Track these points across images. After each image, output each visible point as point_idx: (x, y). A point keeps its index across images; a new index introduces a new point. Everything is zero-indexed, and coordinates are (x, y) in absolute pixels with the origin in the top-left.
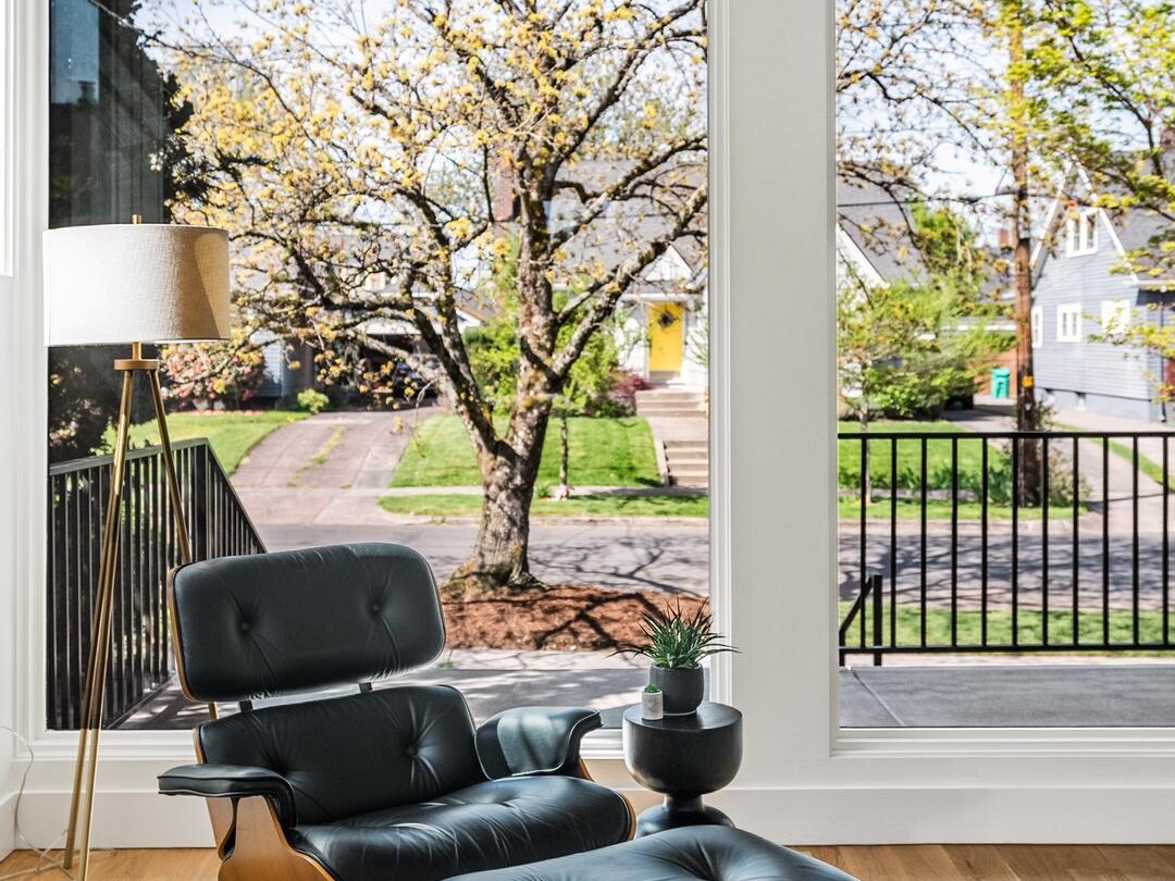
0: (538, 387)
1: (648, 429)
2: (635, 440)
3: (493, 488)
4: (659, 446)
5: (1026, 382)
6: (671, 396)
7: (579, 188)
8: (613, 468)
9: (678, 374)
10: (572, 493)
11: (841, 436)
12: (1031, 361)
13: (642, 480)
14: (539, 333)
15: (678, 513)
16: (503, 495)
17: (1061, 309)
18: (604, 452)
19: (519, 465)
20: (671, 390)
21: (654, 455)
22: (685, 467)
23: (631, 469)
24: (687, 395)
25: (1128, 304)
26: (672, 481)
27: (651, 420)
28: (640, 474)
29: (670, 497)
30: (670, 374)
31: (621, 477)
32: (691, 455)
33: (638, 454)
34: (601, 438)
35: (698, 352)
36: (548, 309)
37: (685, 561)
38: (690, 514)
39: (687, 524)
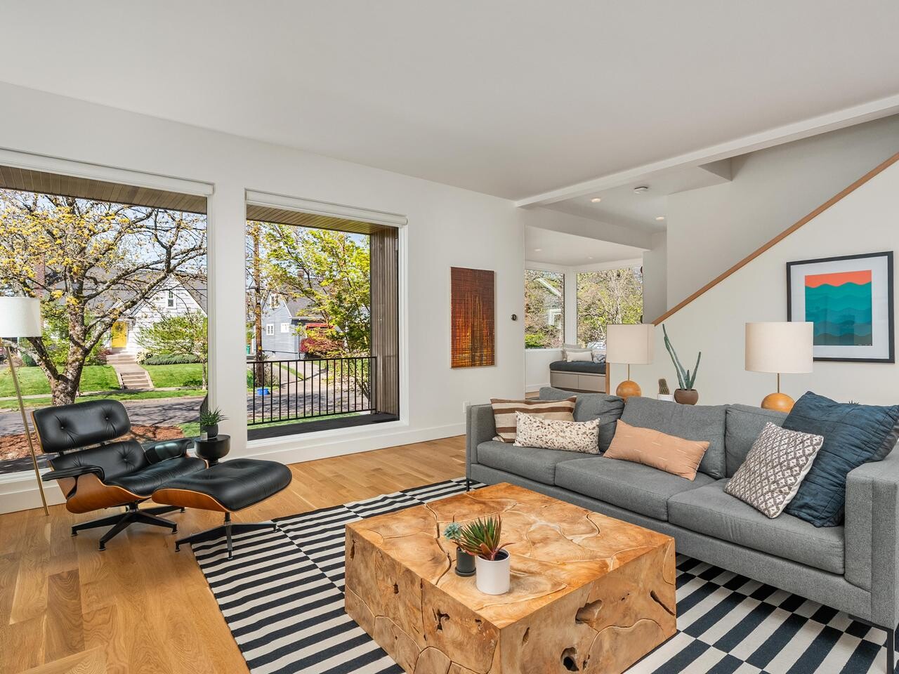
0: (78, 354)
1: (114, 369)
2: (108, 373)
3: (57, 393)
4: (119, 375)
5: (259, 348)
6: (122, 356)
7: (95, 279)
8: (99, 384)
9: (125, 348)
10: (82, 394)
11: (248, 363)
12: (261, 341)
13: (112, 388)
14: (78, 333)
15: (130, 399)
16: (62, 395)
17: (268, 325)
18: (94, 379)
19: (70, 383)
20: (121, 354)
21: (117, 378)
22: (130, 382)
23: (107, 384)
24: (129, 356)
25: (288, 324)
26: (125, 387)
27: (114, 366)
28: (111, 385)
29: (126, 393)
30: (121, 348)
31: (102, 387)
32: (133, 378)
33: (109, 378)
34: (93, 373)
35: (138, 340)
36: (83, 324)
37: (137, 415)
38: (135, 399)
39: (134, 402)
